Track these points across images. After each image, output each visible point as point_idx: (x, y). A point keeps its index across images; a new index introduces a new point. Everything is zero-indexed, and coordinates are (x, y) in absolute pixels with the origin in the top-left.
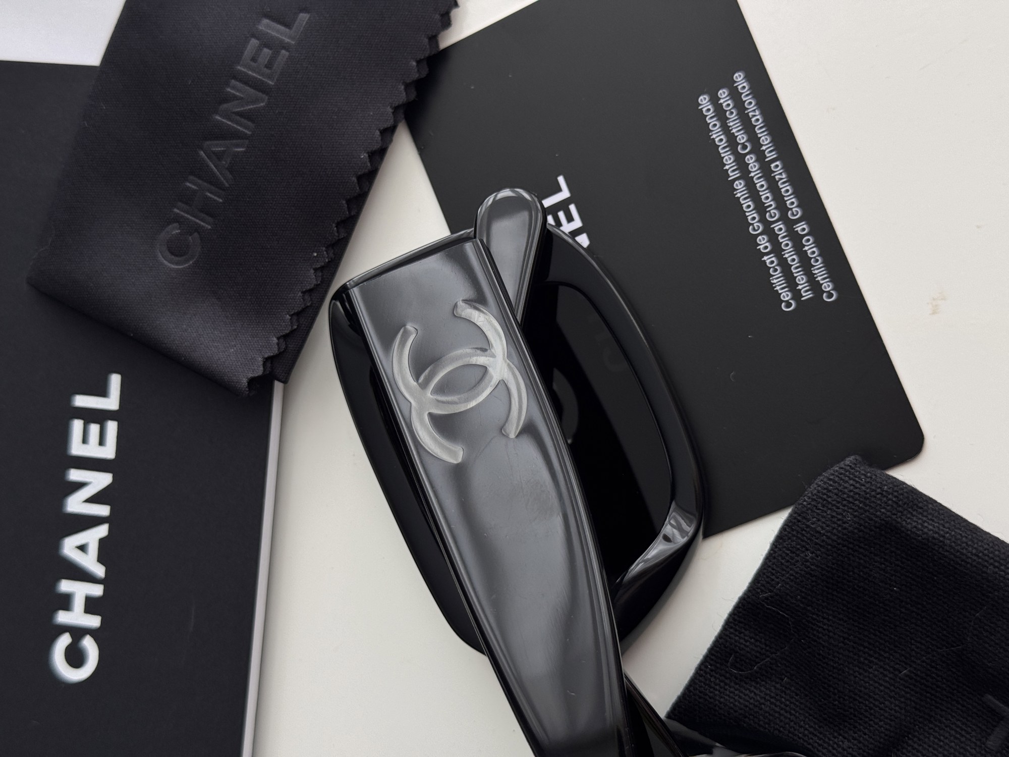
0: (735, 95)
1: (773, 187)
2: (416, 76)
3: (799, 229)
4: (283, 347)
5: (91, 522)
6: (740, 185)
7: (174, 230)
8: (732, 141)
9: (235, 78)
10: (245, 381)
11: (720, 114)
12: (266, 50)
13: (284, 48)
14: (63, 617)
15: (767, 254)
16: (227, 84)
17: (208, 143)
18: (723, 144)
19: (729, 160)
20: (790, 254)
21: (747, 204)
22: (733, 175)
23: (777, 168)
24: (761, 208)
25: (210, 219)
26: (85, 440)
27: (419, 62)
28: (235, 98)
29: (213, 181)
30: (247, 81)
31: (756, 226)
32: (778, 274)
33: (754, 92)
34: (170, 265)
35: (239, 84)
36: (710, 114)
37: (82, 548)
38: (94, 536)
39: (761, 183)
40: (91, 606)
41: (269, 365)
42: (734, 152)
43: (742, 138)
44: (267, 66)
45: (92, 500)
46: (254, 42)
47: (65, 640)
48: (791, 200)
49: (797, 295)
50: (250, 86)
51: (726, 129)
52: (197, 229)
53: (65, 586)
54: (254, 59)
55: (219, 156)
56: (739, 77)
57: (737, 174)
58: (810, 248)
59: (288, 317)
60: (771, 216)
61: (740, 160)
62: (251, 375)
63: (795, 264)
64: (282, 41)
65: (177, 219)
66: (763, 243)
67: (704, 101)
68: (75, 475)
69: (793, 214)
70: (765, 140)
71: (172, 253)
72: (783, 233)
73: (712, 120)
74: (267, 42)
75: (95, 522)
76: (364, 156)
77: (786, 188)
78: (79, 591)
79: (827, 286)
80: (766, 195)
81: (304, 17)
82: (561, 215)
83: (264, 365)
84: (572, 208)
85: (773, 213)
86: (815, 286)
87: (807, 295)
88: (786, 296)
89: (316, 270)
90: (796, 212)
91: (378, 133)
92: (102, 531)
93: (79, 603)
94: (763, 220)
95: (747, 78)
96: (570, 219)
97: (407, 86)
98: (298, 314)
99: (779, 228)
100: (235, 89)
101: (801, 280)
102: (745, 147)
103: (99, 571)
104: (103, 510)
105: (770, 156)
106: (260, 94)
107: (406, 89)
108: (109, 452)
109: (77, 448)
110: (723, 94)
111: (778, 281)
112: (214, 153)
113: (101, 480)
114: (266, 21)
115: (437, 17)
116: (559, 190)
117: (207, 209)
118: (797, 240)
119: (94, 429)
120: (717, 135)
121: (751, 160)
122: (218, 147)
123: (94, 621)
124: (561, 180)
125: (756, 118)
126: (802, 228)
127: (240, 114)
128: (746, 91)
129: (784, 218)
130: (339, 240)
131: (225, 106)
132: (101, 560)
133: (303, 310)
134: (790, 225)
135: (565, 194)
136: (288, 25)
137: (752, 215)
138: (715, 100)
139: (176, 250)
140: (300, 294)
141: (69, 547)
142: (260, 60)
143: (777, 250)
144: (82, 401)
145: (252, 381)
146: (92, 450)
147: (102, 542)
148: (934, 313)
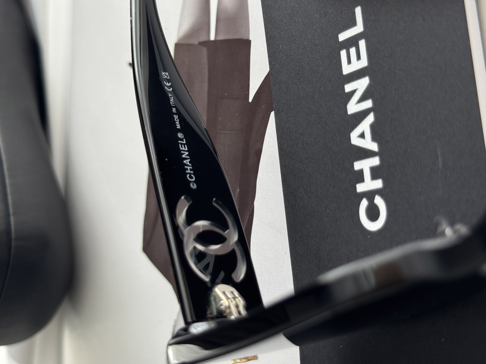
14: (359, 188)
26: (349, 62)
38: (367, 125)
40: (374, 173)
45: (361, 100)
47: (364, 203)
53: (357, 166)
68: (348, 88)
75: (365, 114)
78: (366, 166)
93: (367, 174)
103: (374, 147)
104: (368, 104)
108: (364, 62)
109: (346, 69)
113: (363, 84)
119: (353, 51)
123: (378, 184)
146: (355, 66)
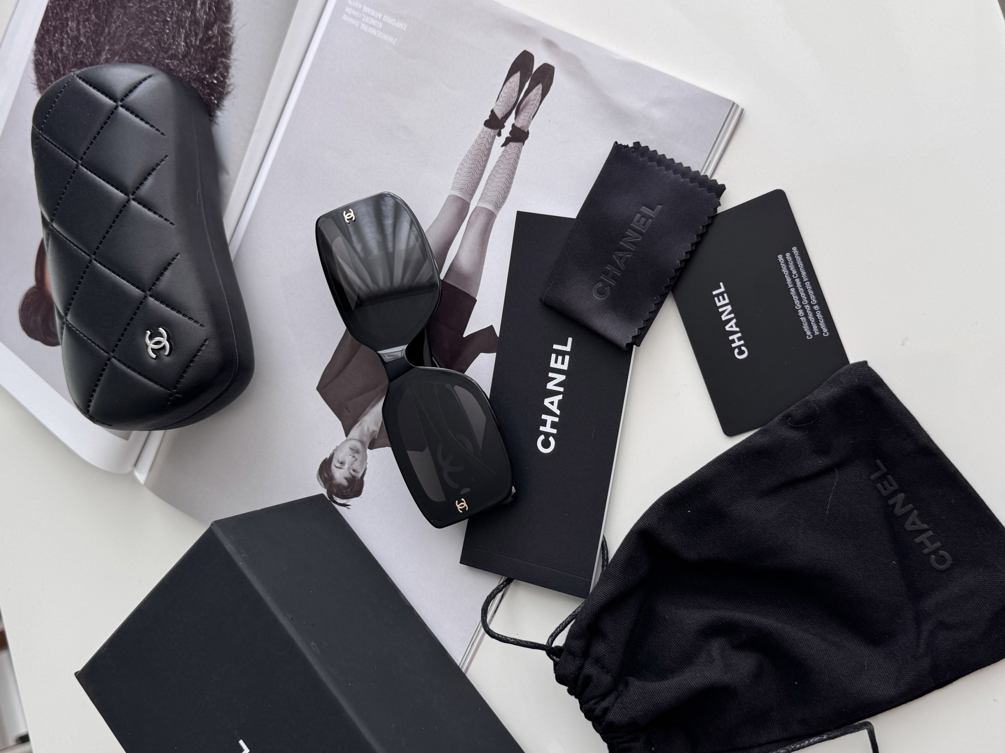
0: (793, 255)
1: (806, 291)
2: (702, 232)
3: (815, 308)
4: (640, 333)
5: (556, 393)
6: (793, 290)
7: (600, 285)
8: (790, 273)
9: (629, 228)
10: (625, 344)
11: (786, 262)
12: (643, 218)
13: (650, 218)
14: (542, 428)
15: (802, 317)
16: (626, 231)
17: (616, 252)
18: (787, 274)
19: (789, 280)
20: (811, 318)
21: (795, 298)
22: (790, 286)
23: (808, 285)
24: (801, 299)
25: (615, 282)
26: (556, 362)
27: (703, 227)
28: (629, 236)
29: (617, 267)
30: (635, 230)
31: (798, 306)
32: (806, 324)
33: (800, 255)
34: (597, 298)
35: (631, 231)
36: (783, 262)
37: (552, 403)
38: (557, 399)
39: (801, 290)
40: (554, 425)
41: (634, 339)
42: (791, 277)
43: (794, 272)
44: (643, 225)
45: (557, 385)
46: (638, 215)
47: (542, 437)
48: (812, 297)
49: (813, 333)
50: (636, 232)
51: (788, 268)
52: (610, 285)
53: (544, 417)
54: (638, 222)
55: (621, 258)
56: (794, 249)
57: (792, 286)
58: (819, 315)
59: (643, 322)
60: (804, 303)
61: (793, 281)
62: (627, 342)
63: (813, 321)
64: (650, 216)
65: (602, 281)
66: (801, 312)
67: (780, 257)
68: (551, 375)
69: (813, 302)
70: (804, 273)
71: (599, 294)
72: (809, 309)
73: (783, 265)
74: (644, 215)
75: (557, 393)
76: (678, 262)
77: (811, 292)
78: (550, 419)
79: (825, 330)
80: (803, 295)
81: (659, 207)
82: (721, 297)
83: (632, 338)
84: (725, 295)
85: (805, 301)
86: (820, 330)
87: (817, 333)
88: (809, 333)
89: (655, 304)
90: (814, 301)
91: (684, 253)
92: (560, 397)
93: (549, 424)
94: (801, 304)
95: (798, 249)
96: (724, 299)
97: (698, 236)
98: (646, 321)
99: (807, 307)
100: (629, 232)
101: (815, 327)
102: (795, 276)
103: (558, 412)
104: (561, 389)
105: (805, 279)
106: (639, 235)
107: (697, 237)
108: (565, 367)
109: (553, 365)
110: (788, 255)
111: (806, 327)
112: (619, 256)
113: (561, 378)
114: (644, 207)
115: (712, 209)
116: (720, 288)
117: (614, 278)
118: (814, 312)
119: (560, 358)
120: (785, 270)
121: (797, 281)
122: (621, 254)
123: (554, 431)
124: (721, 284)
125: (801, 265)
126: (816, 307)
127: (630, 242)
128: (797, 254)
129: (809, 303)
130: (665, 293)
131: (625, 239)
132: (558, 408)
133: (649, 319)
134: (812, 306)
135: (723, 289)
136: (653, 210)
137: (797, 302)
138: (784, 257)
139: (601, 292)
140: (648, 313)
141: (547, 402)
142: (640, 222)
143: (806, 315)
144: (556, 347)
145: (628, 344)
146: (559, 366)
147: (560, 401)
148: (903, 345)
